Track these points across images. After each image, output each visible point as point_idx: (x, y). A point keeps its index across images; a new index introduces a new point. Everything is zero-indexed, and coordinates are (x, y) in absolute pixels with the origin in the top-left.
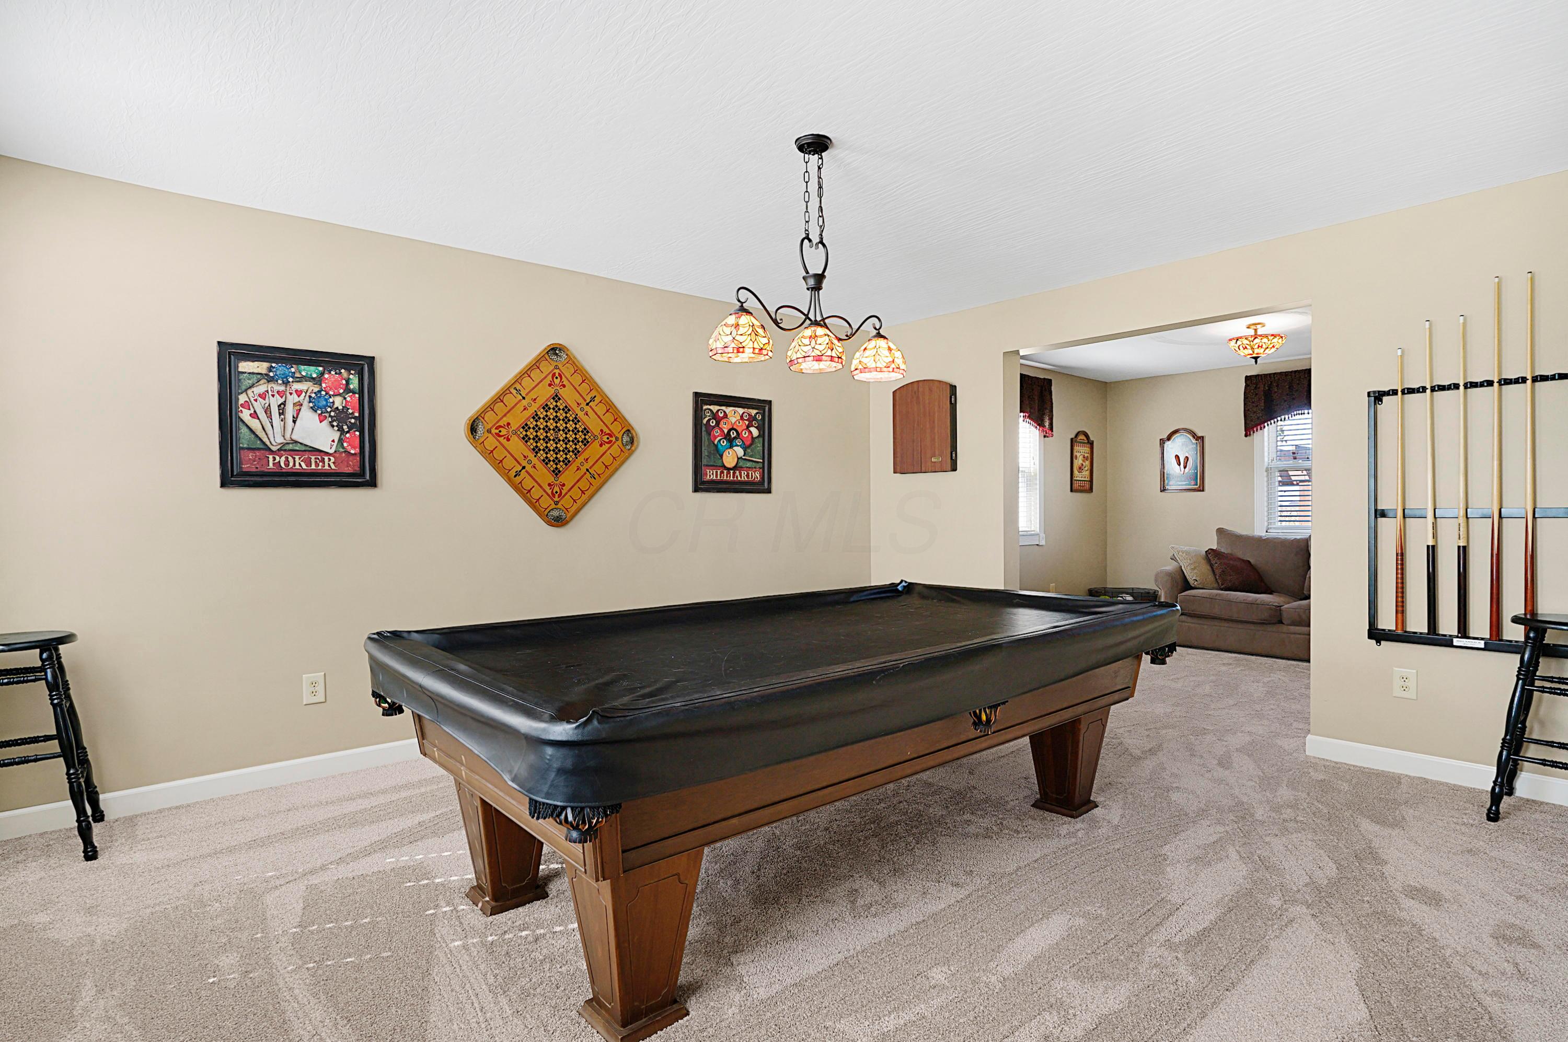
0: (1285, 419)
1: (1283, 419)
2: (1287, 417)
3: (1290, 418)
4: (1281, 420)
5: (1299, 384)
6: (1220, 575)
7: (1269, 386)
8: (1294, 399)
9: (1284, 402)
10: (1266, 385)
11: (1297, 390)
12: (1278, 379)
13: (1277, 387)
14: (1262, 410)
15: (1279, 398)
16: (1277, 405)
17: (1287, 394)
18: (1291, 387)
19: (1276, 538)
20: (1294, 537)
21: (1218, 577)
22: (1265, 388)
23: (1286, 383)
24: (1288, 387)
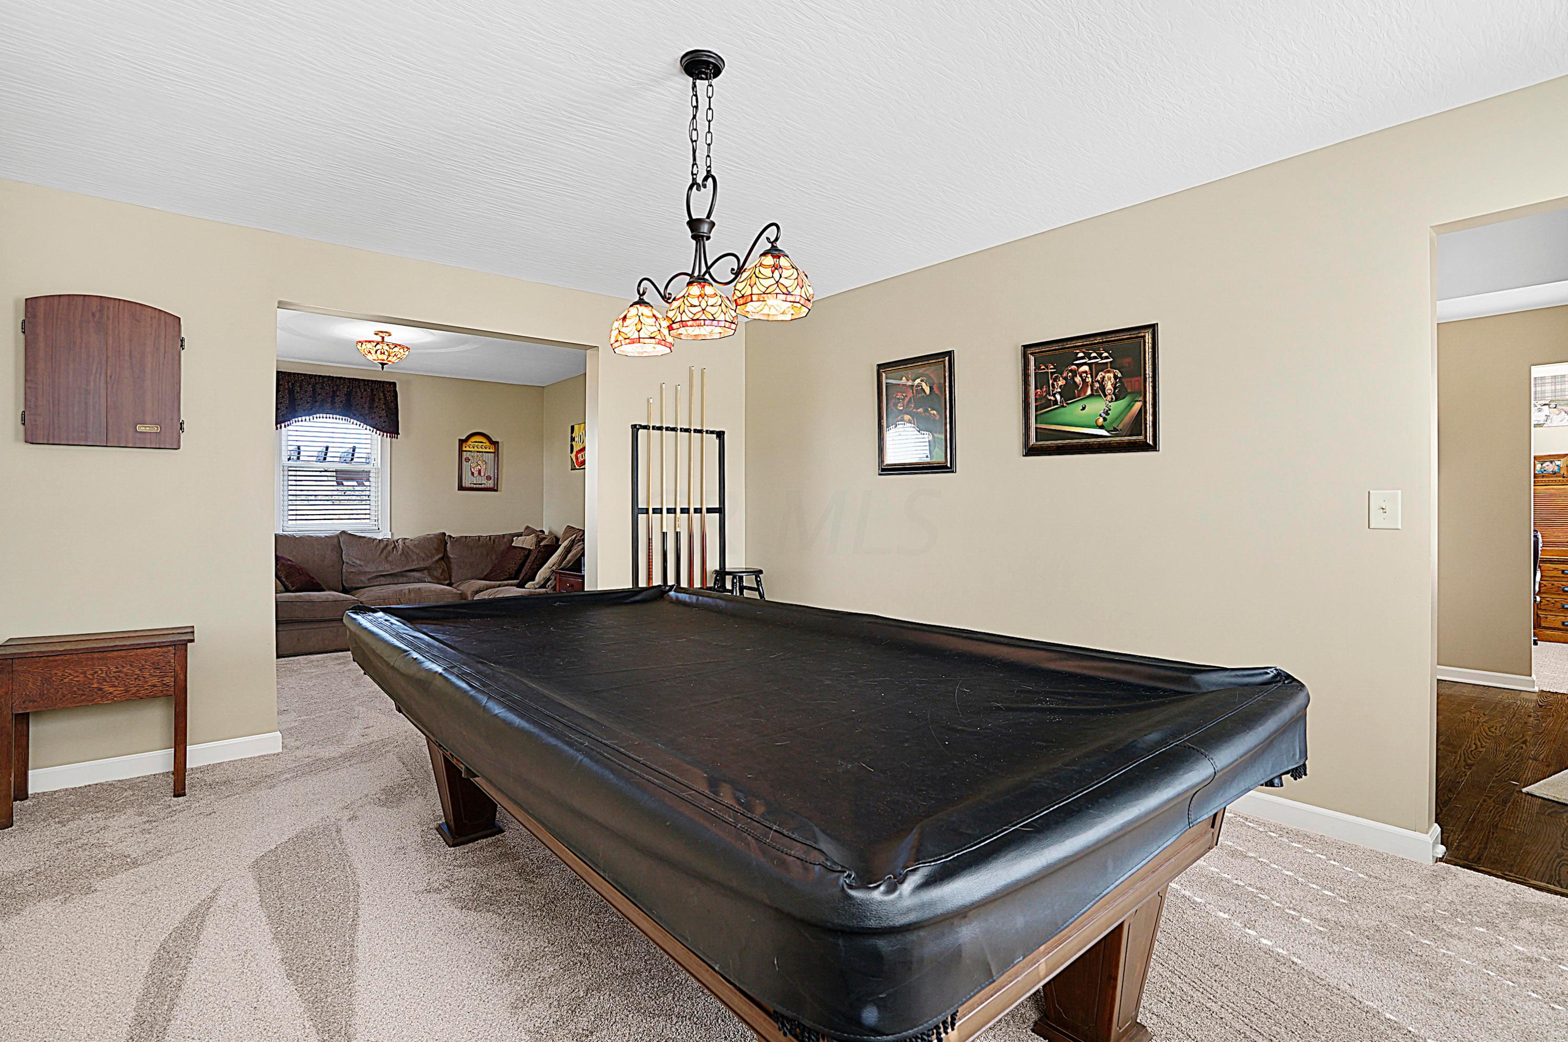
0: (305, 420)
1: (304, 420)
2: (307, 418)
3: (311, 420)
4: (302, 421)
5: (321, 388)
6: (286, 578)
7: (293, 384)
8: (316, 402)
9: (308, 403)
10: (290, 384)
11: (319, 394)
12: (302, 380)
13: (300, 386)
14: (287, 408)
15: (301, 399)
16: (299, 405)
17: (310, 397)
18: (314, 390)
19: (309, 536)
20: (322, 535)
21: (284, 580)
22: (289, 387)
23: (310, 386)
24: (311, 389)
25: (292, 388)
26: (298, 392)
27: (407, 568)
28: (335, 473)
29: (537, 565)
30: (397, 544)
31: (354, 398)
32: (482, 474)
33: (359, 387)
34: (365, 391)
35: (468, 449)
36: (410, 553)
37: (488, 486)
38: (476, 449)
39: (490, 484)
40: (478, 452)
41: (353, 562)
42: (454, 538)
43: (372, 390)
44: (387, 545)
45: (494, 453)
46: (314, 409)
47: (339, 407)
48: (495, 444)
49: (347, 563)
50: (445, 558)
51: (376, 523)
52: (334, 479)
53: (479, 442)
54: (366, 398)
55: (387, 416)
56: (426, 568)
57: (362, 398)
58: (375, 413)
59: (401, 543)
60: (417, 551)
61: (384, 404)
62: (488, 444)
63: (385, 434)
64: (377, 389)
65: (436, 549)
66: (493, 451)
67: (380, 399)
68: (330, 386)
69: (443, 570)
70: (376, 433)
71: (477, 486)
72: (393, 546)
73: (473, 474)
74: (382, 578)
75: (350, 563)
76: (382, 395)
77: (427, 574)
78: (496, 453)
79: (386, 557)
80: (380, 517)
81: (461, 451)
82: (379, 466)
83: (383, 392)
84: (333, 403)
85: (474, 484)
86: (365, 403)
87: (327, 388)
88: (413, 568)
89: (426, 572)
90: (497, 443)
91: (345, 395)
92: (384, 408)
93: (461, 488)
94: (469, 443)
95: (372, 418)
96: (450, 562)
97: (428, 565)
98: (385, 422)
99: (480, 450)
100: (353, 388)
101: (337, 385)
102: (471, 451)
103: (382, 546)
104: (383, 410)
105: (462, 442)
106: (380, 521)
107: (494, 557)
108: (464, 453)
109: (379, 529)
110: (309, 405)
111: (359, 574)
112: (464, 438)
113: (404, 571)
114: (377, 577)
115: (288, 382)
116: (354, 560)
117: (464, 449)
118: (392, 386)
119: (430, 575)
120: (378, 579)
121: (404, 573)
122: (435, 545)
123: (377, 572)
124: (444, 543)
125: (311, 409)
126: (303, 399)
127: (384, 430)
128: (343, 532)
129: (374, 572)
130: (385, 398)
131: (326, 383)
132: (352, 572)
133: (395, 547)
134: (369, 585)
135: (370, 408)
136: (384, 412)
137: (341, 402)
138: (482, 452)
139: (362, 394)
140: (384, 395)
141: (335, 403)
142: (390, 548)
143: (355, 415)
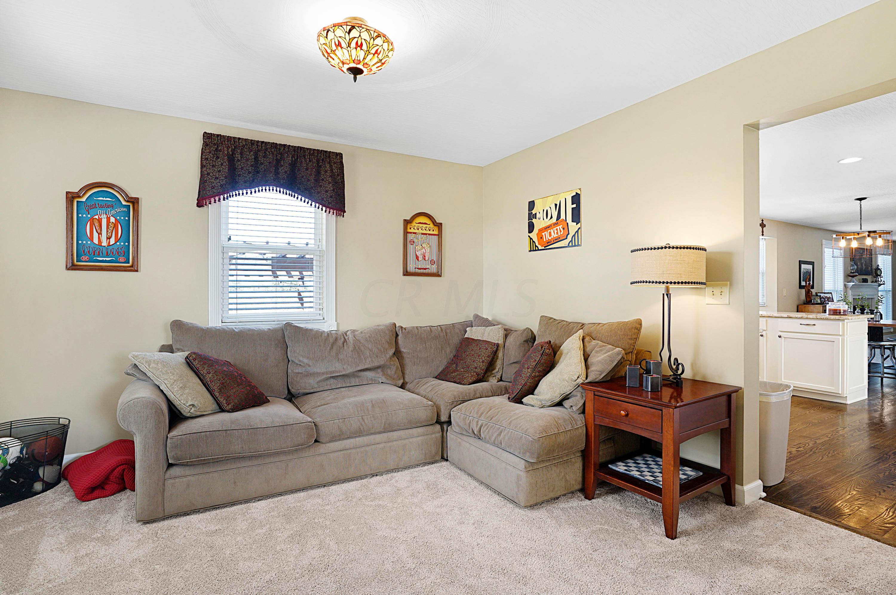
5: (264, 157)
6: (220, 391)
7: (233, 151)
8: (258, 172)
9: (249, 173)
10: (230, 150)
11: (262, 164)
12: (243, 146)
13: (241, 154)
14: (226, 177)
15: (242, 168)
16: (239, 175)
17: (252, 166)
18: (256, 158)
19: (250, 330)
20: (265, 327)
21: (217, 394)
22: (228, 152)
23: (252, 153)
24: (253, 157)
25: (232, 155)
26: (238, 160)
27: (359, 368)
28: (271, 261)
29: (539, 372)
30: (346, 338)
31: (299, 170)
32: (427, 259)
33: (305, 157)
34: (310, 161)
35: (412, 230)
36: (362, 348)
37: (432, 271)
38: (420, 231)
39: (433, 269)
40: (423, 234)
41: (300, 361)
42: (405, 329)
43: (318, 161)
44: (336, 339)
45: (438, 235)
46: (256, 180)
47: (284, 179)
48: (439, 226)
49: (293, 361)
50: (398, 354)
51: (321, 312)
52: (269, 268)
53: (423, 223)
54: (312, 169)
55: (333, 190)
56: (378, 367)
57: (307, 169)
58: (321, 186)
59: (350, 336)
60: (370, 346)
61: (331, 176)
62: (432, 225)
63: (332, 211)
64: (323, 160)
65: (388, 343)
66: (436, 233)
67: (326, 172)
68: (273, 153)
69: (397, 368)
70: (322, 209)
71: (422, 271)
72: (343, 339)
73: (417, 258)
74: (332, 381)
75: (297, 362)
76: (328, 166)
77: (381, 373)
78: (440, 235)
79: (337, 354)
80: (325, 305)
81: (406, 233)
82: (324, 248)
83: (329, 163)
84: (277, 173)
85: (418, 268)
86: (311, 175)
87: (271, 156)
88: (366, 367)
89: (379, 370)
90: (441, 224)
91: (290, 164)
92: (330, 181)
93: (406, 273)
94: (414, 224)
95: (318, 193)
96: (402, 357)
97: (382, 363)
98: (331, 197)
99: (425, 232)
100: (297, 158)
101: (281, 154)
102: (415, 233)
103: (331, 340)
104: (329, 183)
105: (407, 222)
106: (325, 310)
107: (448, 350)
108: (409, 235)
109: (324, 319)
110: (251, 175)
111: (307, 376)
112: (408, 218)
113: (356, 371)
114: (327, 379)
115: (228, 148)
116: (301, 359)
117: (409, 231)
118: (338, 157)
119: (384, 374)
120: (328, 382)
121: (355, 373)
122: (387, 338)
123: (327, 373)
124: (395, 335)
125: (253, 181)
126: (245, 169)
127: (330, 205)
128: (288, 325)
129: (323, 373)
130: (332, 170)
131: (269, 150)
132: (299, 373)
133: (345, 341)
134: (318, 390)
135: (316, 180)
136: (331, 185)
137: (286, 172)
138: (426, 234)
139: (307, 165)
140: (331, 166)
141: (278, 173)
142: (341, 342)
143: (299, 189)
